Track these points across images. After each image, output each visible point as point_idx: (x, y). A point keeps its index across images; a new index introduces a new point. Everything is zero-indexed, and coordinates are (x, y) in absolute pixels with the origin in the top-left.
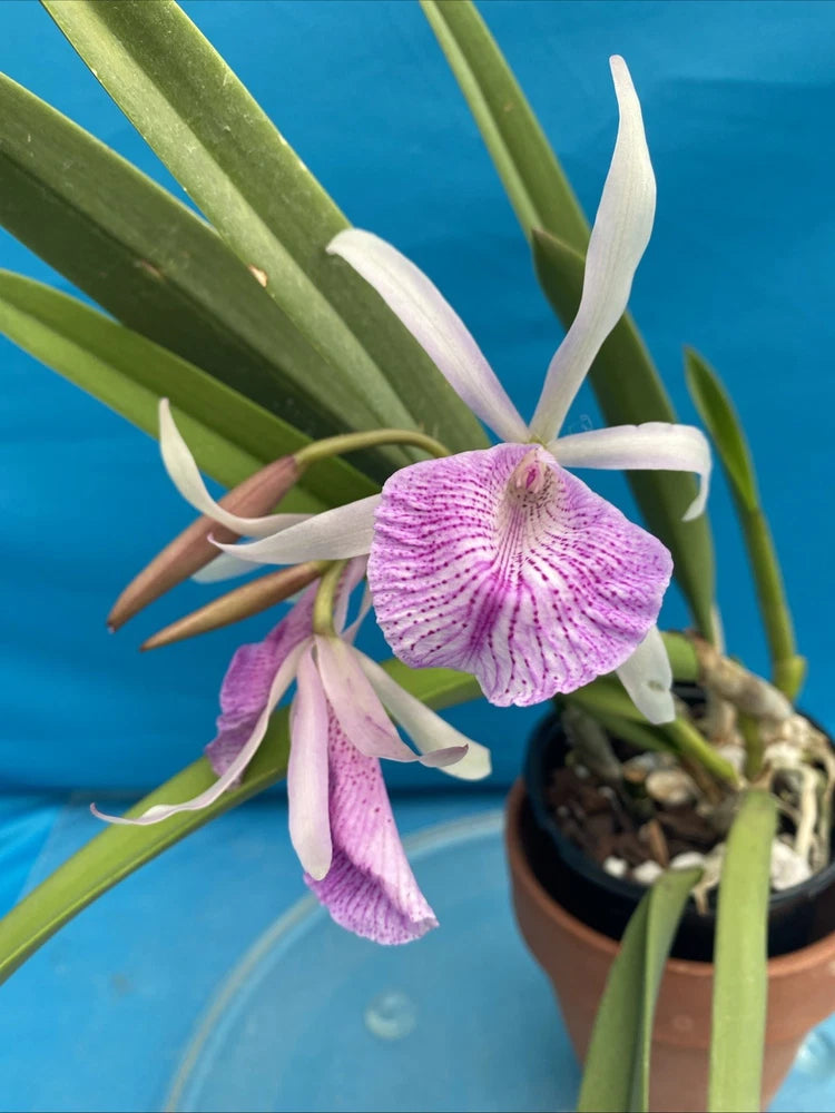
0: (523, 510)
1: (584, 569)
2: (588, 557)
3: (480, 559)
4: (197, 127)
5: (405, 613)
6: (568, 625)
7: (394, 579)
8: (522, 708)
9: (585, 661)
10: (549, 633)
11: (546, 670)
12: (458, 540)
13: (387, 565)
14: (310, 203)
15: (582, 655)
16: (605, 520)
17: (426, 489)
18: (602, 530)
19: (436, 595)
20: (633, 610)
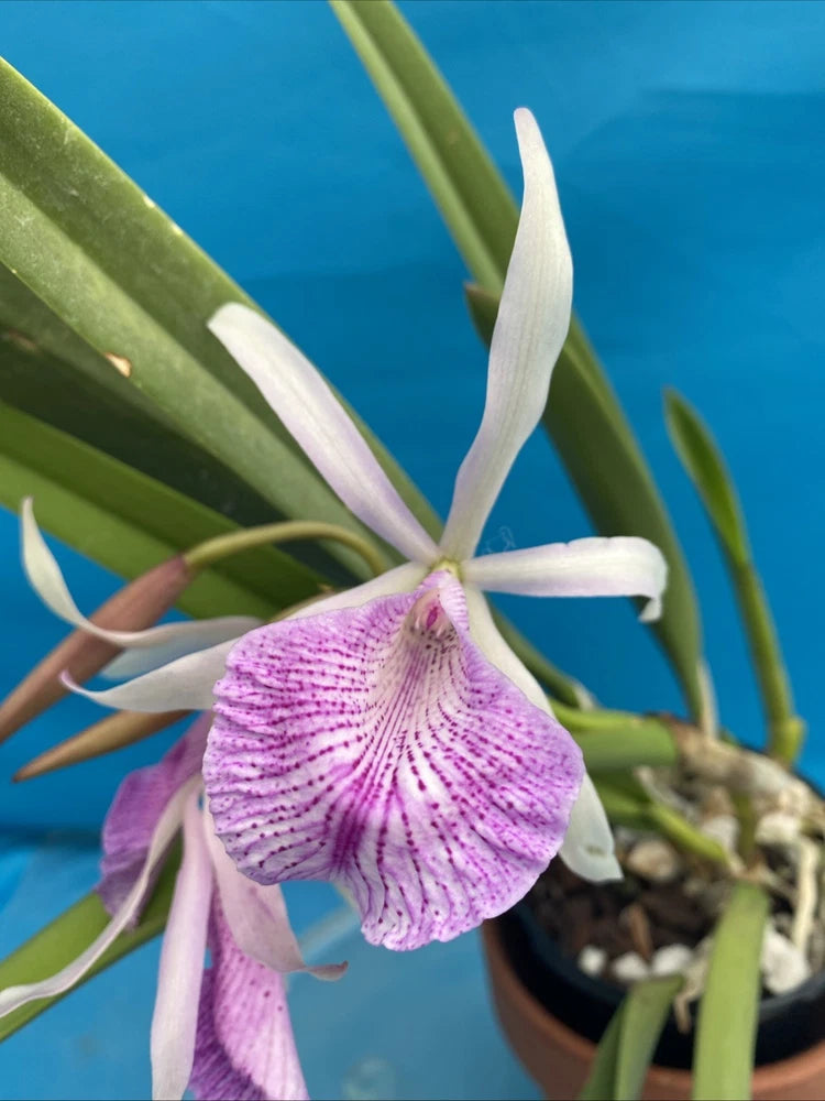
0: (426, 654)
1: (472, 772)
2: (479, 755)
3: (337, 762)
4: (35, 195)
5: (248, 824)
6: (454, 846)
7: (236, 779)
8: (393, 951)
9: (472, 892)
10: (429, 855)
11: (426, 901)
12: (313, 734)
13: (229, 760)
14: (189, 271)
15: (469, 885)
16: (502, 703)
17: (279, 659)
18: (498, 718)
19: (287, 803)
20: (536, 826)
